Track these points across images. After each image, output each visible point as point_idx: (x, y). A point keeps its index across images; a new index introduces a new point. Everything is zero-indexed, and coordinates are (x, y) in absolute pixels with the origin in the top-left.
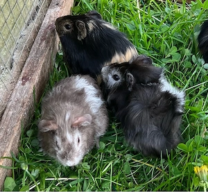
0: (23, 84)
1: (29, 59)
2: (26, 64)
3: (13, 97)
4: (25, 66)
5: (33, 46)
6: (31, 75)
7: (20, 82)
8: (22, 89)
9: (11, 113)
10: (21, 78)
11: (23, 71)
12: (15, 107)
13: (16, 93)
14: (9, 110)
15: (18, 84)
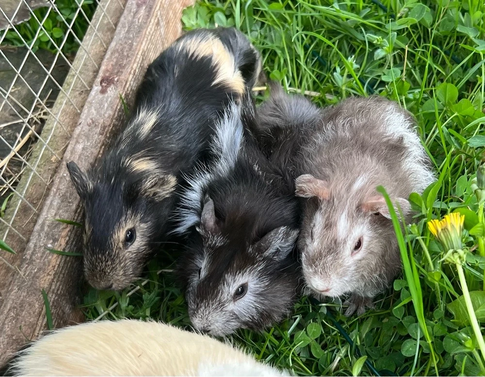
0: (103, 91)
1: (113, 44)
2: (109, 53)
3: (83, 116)
4: (107, 56)
5: (122, 19)
6: (119, 73)
7: (97, 88)
8: (102, 100)
9: (80, 147)
10: (99, 79)
11: (103, 68)
12: (87, 137)
13: (90, 108)
14: (77, 142)
15: (93, 93)
